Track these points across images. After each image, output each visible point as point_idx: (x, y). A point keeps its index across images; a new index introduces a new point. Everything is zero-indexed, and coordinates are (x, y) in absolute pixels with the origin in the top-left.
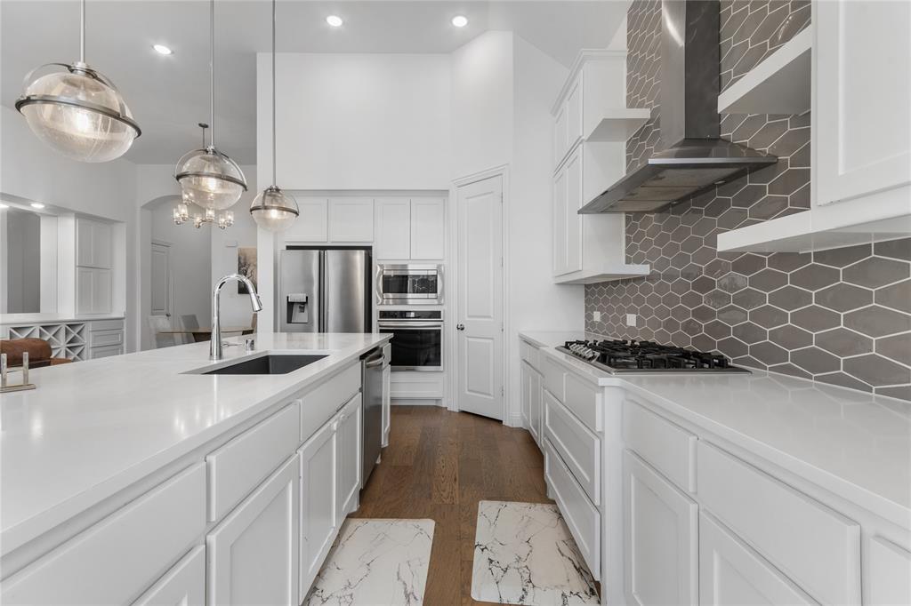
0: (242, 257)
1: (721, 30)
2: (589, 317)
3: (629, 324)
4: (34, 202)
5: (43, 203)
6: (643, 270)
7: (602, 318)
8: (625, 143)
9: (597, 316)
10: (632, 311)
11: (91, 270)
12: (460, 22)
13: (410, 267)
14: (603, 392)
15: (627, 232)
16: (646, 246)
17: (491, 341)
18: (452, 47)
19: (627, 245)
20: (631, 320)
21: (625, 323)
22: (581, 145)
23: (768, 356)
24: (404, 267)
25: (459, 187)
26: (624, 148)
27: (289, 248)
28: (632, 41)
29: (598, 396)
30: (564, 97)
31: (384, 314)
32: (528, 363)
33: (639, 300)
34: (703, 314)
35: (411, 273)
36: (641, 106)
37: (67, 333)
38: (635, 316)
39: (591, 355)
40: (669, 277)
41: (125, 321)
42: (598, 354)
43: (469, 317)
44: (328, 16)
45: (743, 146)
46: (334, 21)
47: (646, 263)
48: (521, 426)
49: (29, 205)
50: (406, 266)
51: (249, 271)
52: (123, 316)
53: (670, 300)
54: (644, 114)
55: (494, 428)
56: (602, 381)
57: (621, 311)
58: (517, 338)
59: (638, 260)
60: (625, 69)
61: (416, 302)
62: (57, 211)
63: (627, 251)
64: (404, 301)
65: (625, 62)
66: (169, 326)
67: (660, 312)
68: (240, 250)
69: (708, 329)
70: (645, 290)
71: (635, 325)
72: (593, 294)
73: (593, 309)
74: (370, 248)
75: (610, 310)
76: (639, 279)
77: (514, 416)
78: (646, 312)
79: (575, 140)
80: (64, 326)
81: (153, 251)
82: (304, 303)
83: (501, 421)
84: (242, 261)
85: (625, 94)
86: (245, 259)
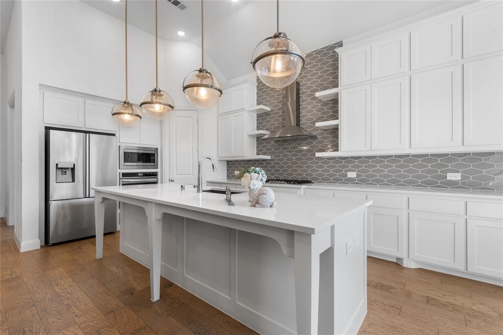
2: (230, 173)
8: (256, 114)
12: (181, 34)
27: (47, 128)
31: (125, 175)
43: (177, 174)
54: (269, 109)
63: (258, 150)
73: (234, 170)
82: (68, 168)
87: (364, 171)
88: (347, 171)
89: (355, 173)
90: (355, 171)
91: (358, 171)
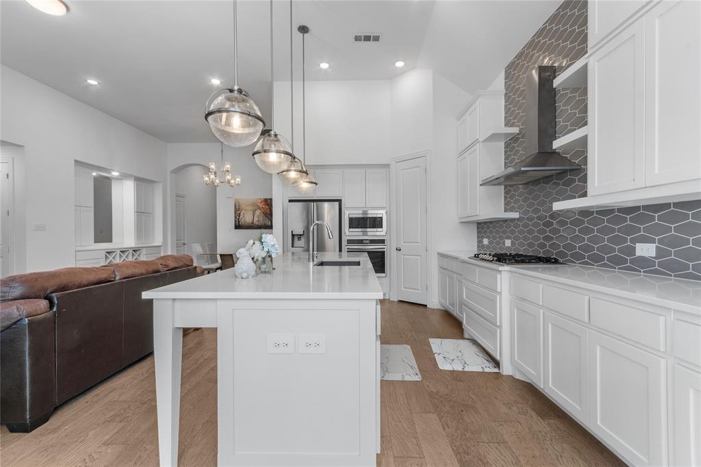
0: (237, 205)
1: (557, 98)
2: (480, 241)
3: (506, 245)
4: (113, 170)
5: (118, 172)
6: (516, 215)
7: (489, 242)
8: (503, 143)
9: (486, 241)
10: (508, 238)
11: (143, 214)
12: (400, 64)
13: (369, 212)
14: (501, 274)
15: (505, 193)
16: (517, 202)
17: (419, 257)
18: (392, 76)
19: (505, 200)
20: (508, 243)
21: (504, 245)
22: (478, 144)
23: (578, 257)
24: (365, 212)
25: (397, 162)
26: (503, 146)
27: (290, 201)
28: (507, 86)
29: (499, 276)
30: (466, 112)
31: (350, 242)
32: (445, 269)
33: (513, 232)
34: (548, 238)
35: (369, 216)
36: (512, 126)
37: (133, 255)
38: (510, 241)
39: (492, 259)
40: (530, 219)
41: (162, 248)
42: (495, 258)
43: (404, 242)
44: (321, 63)
45: (566, 158)
46: (324, 66)
47: (517, 211)
48: (439, 307)
49: (110, 173)
50: (367, 211)
51: (242, 214)
52: (160, 244)
53: (531, 232)
54: (515, 130)
55: (421, 309)
56: (501, 268)
57: (501, 238)
58: (436, 254)
59: (512, 210)
60: (504, 101)
61: (373, 233)
62: (124, 176)
63: (505, 204)
64: (365, 233)
65: (503, 97)
66: (201, 250)
67: (525, 238)
68: (235, 199)
69: (551, 246)
70: (517, 226)
71: (510, 245)
72: (483, 228)
73: (483, 237)
74: (341, 200)
75: (494, 238)
76: (512, 220)
77: (434, 301)
78: (516, 238)
79: (474, 140)
80: (119, 252)
81: (177, 201)
82: (300, 235)
83: (426, 306)
84: (237, 207)
85: (503, 115)
86: (239, 206)
87: (675, 242)
88: (634, 241)
89: (655, 245)
90: (653, 241)
91: (660, 241)
